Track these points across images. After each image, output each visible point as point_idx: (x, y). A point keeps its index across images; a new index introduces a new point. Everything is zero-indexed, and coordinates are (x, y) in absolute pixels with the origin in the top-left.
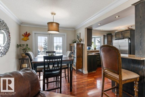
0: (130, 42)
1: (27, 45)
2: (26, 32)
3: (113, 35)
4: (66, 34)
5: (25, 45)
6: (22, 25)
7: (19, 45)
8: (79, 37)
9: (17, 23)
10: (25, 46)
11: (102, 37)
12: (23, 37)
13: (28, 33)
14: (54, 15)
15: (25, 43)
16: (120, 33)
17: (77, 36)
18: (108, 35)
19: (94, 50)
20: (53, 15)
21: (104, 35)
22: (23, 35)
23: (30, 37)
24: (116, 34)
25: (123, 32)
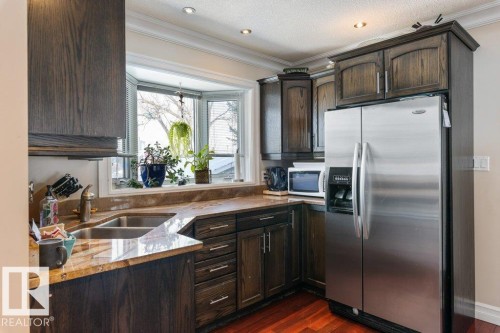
0: (447, 123)
3: (319, 82)
11: (251, 96)
16: (367, 58)
18: (288, 83)
19: (192, 186)
21: (262, 83)
24: (343, 65)
25: (391, 53)
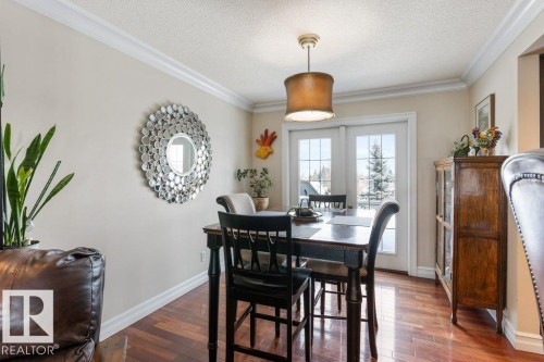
1: (265, 171)
2: (266, 131)
4: (412, 117)
5: (260, 170)
6: (255, 111)
7: (242, 171)
8: (487, 118)
9: (239, 109)
10: (259, 174)
12: (257, 147)
13: (270, 133)
14: (311, 45)
15: (259, 165)
17: (480, 113)
20: (306, 45)
22: (257, 141)
23: (275, 145)
